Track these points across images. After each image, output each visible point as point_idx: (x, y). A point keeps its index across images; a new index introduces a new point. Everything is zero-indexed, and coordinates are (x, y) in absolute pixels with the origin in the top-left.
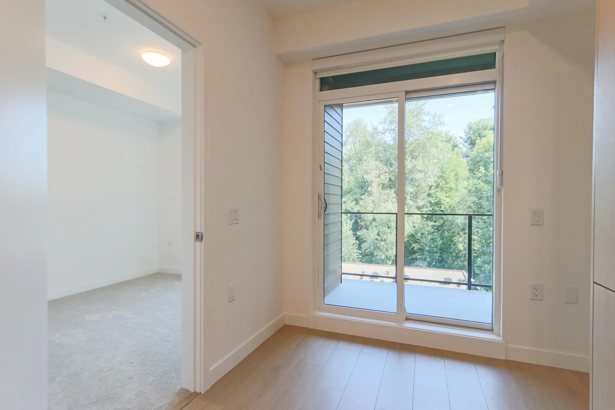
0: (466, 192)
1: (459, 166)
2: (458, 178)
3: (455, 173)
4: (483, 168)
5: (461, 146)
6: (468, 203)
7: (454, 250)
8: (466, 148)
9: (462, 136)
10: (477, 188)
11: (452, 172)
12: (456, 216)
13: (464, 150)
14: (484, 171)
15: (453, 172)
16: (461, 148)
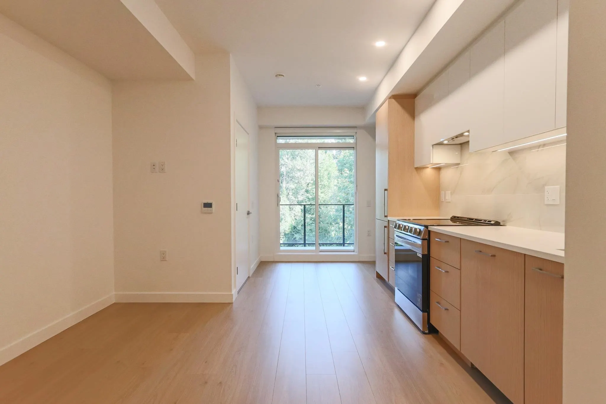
0: (336, 189)
1: (330, 167)
2: (330, 177)
3: (328, 173)
10: (345, 186)
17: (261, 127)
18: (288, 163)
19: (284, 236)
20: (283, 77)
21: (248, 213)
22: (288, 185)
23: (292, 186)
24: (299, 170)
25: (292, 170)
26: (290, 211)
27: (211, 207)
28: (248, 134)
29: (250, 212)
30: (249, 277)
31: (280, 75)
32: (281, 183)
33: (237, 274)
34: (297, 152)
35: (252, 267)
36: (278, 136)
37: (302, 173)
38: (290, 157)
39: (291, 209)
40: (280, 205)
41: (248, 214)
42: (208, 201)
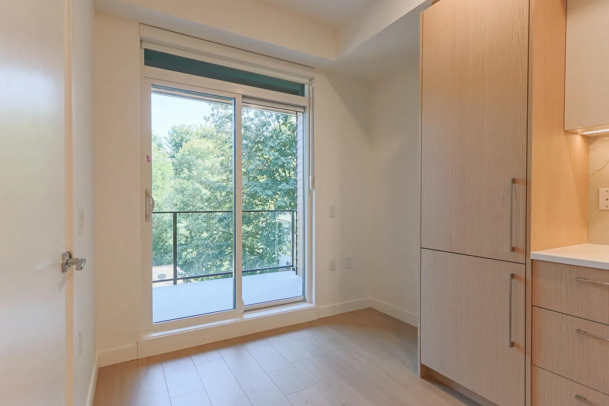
0: (172, 190)
1: (165, 166)
2: (164, 177)
3: (162, 172)
4: (186, 169)
5: (165, 146)
6: (175, 201)
7: (162, 246)
8: (170, 149)
9: (166, 137)
10: (183, 187)
11: (158, 171)
12: (163, 214)
13: (168, 150)
14: (187, 172)
15: (160, 171)
16: (165, 149)
21: (68, 264)
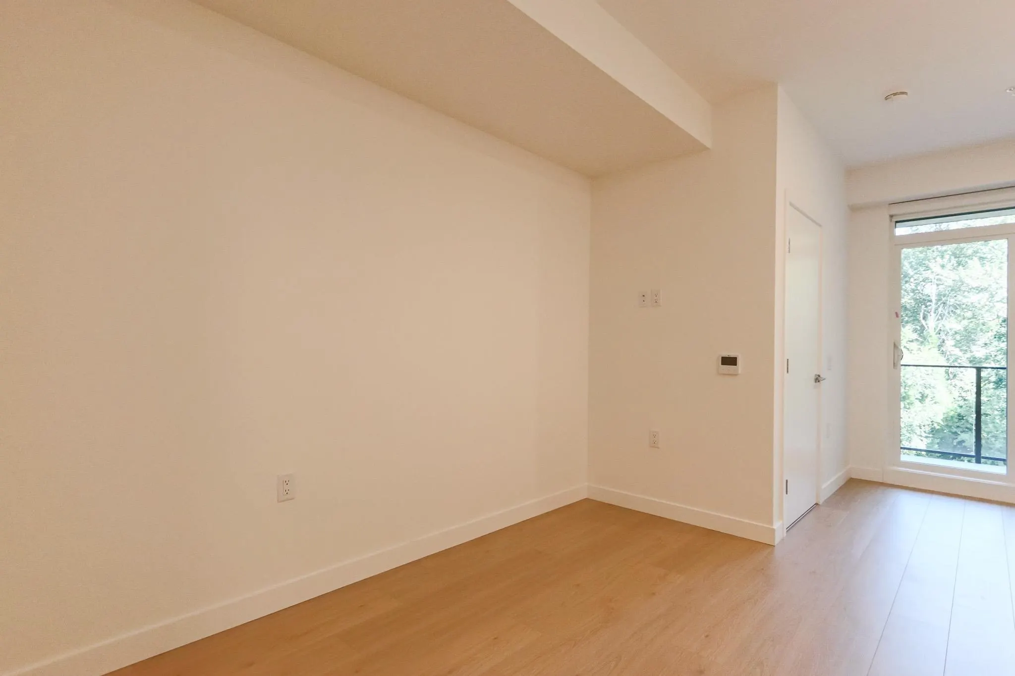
17: (854, 209)
18: (942, 276)
19: (929, 434)
20: (904, 96)
21: (818, 379)
22: (942, 322)
23: (953, 324)
24: (980, 290)
25: (956, 289)
26: (948, 379)
27: (736, 365)
28: (820, 226)
29: (821, 376)
30: (816, 504)
31: (895, 94)
32: (924, 318)
33: (787, 493)
34: (969, 248)
35: (824, 486)
36: (897, 222)
37: (985, 296)
38: (950, 260)
39: (951, 376)
40: (902, 365)
41: (816, 382)
42: (729, 354)
